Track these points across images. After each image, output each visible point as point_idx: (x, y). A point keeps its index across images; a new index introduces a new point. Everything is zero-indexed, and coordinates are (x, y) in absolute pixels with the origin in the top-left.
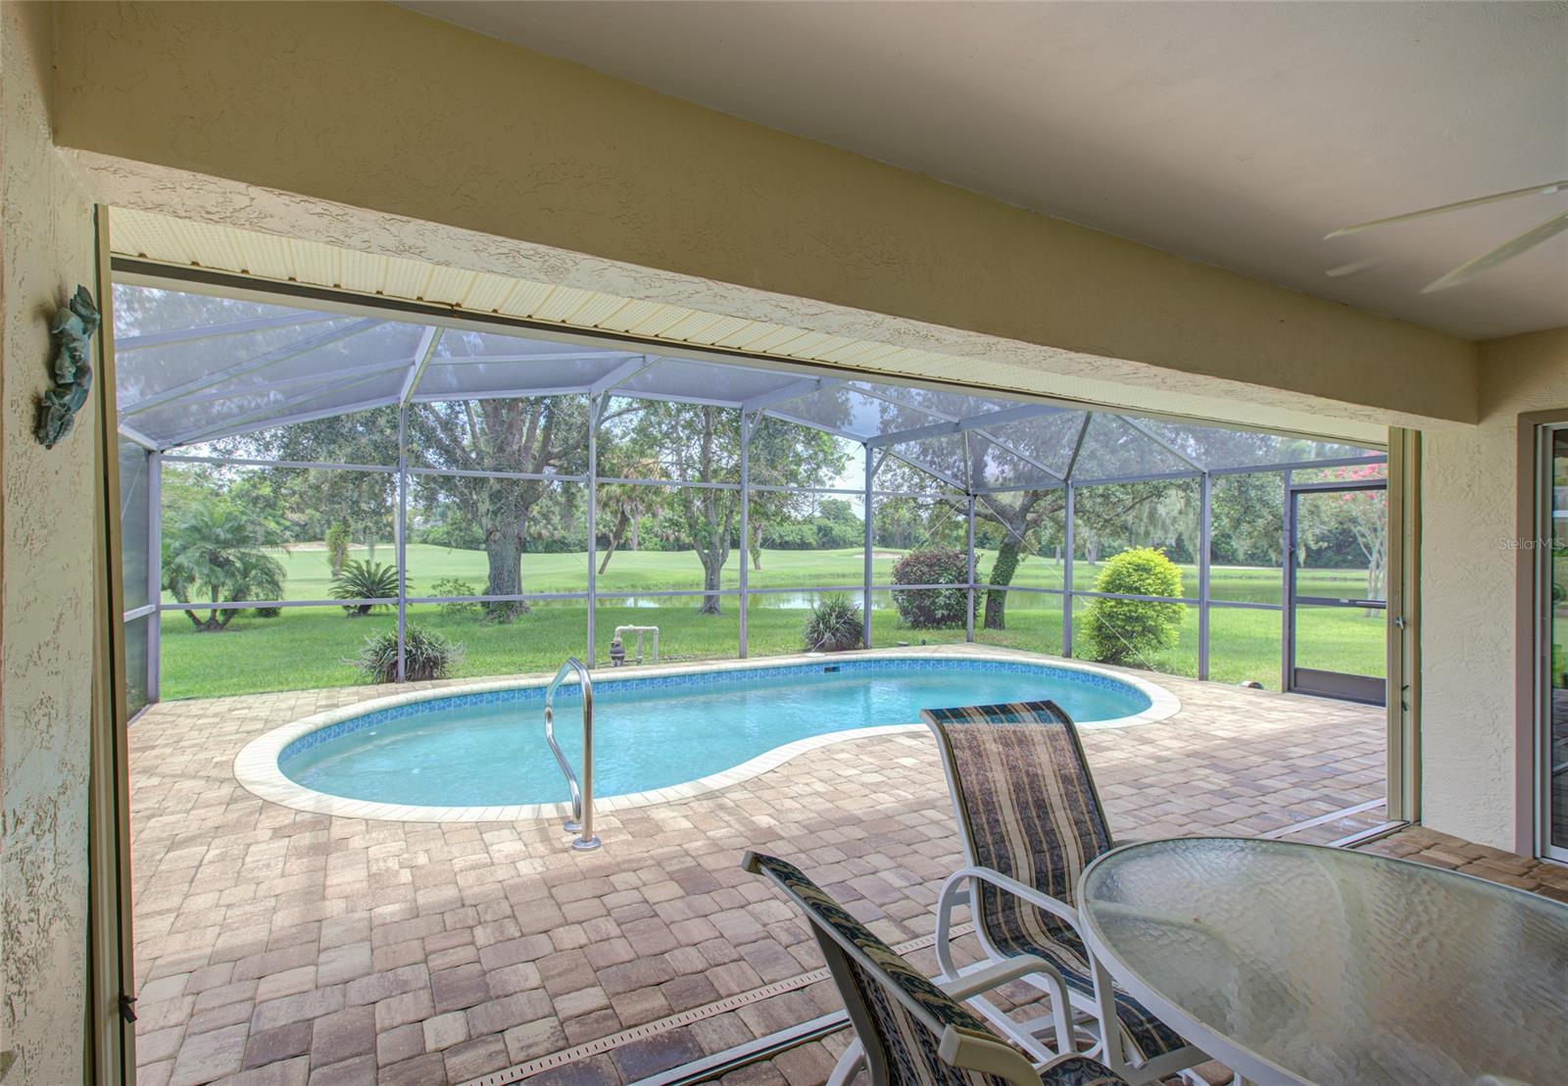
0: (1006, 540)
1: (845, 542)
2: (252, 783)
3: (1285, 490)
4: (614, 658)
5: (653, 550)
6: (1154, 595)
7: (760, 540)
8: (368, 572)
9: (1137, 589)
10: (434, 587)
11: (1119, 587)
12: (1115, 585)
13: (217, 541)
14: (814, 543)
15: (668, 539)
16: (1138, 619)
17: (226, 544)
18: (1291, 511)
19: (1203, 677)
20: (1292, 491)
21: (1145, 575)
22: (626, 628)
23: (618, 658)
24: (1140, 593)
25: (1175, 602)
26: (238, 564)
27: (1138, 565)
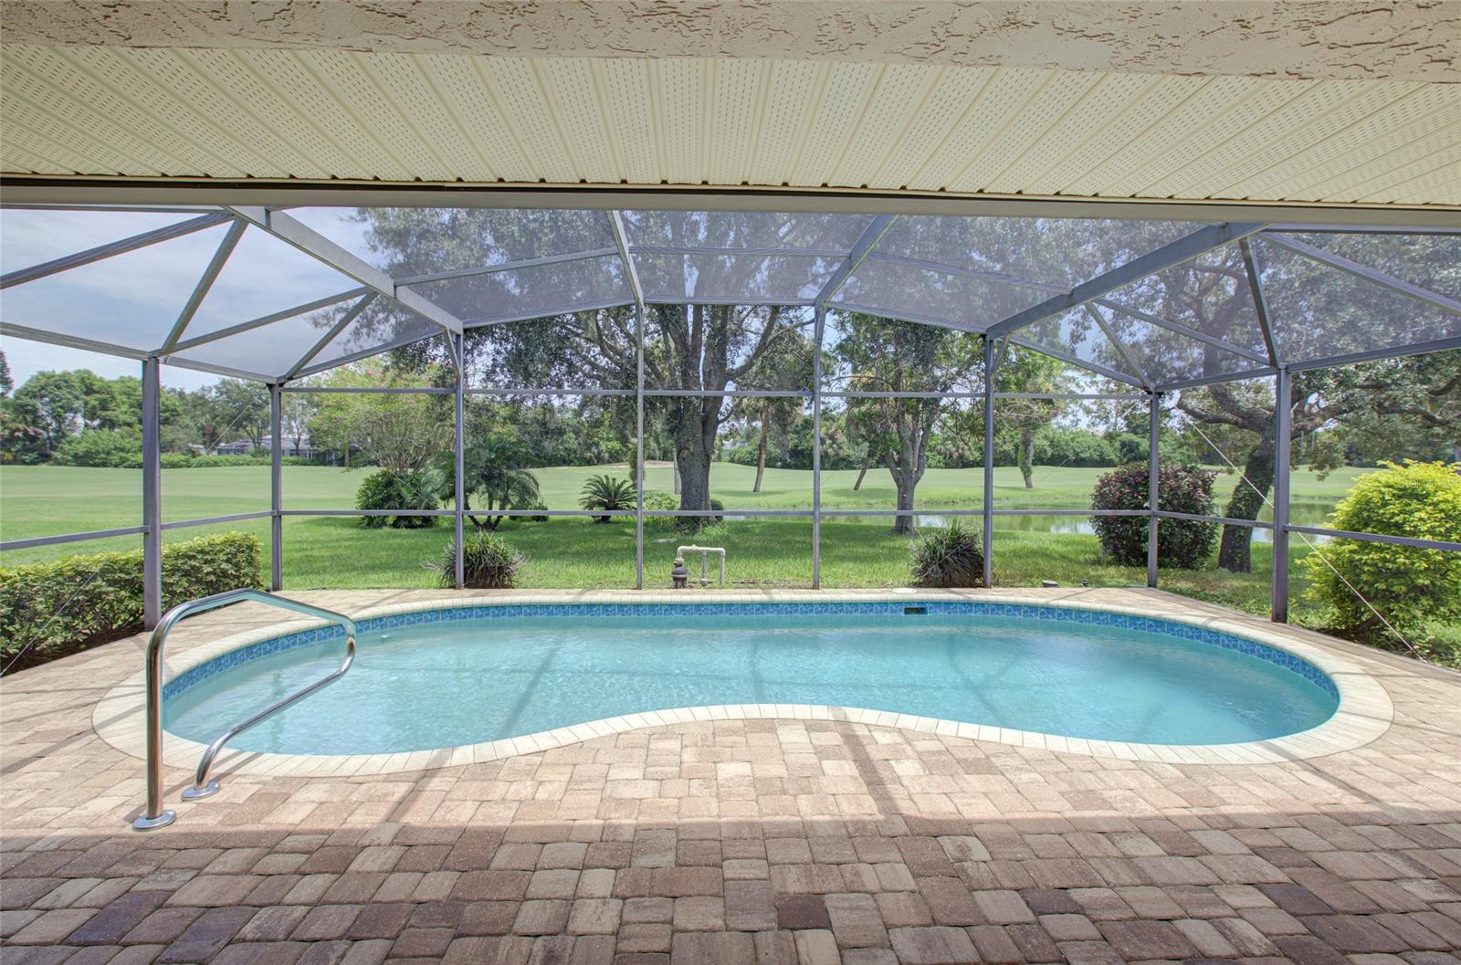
0: (1256, 454)
4: (674, 579)
5: (936, 467)
6: (1428, 538)
7: (1031, 458)
9: (1398, 526)
11: (1367, 522)
12: (1364, 519)
14: (1117, 460)
16: (1399, 574)
21: (1415, 504)
22: (688, 548)
23: (679, 582)
24: (1404, 533)
27: (1405, 489)
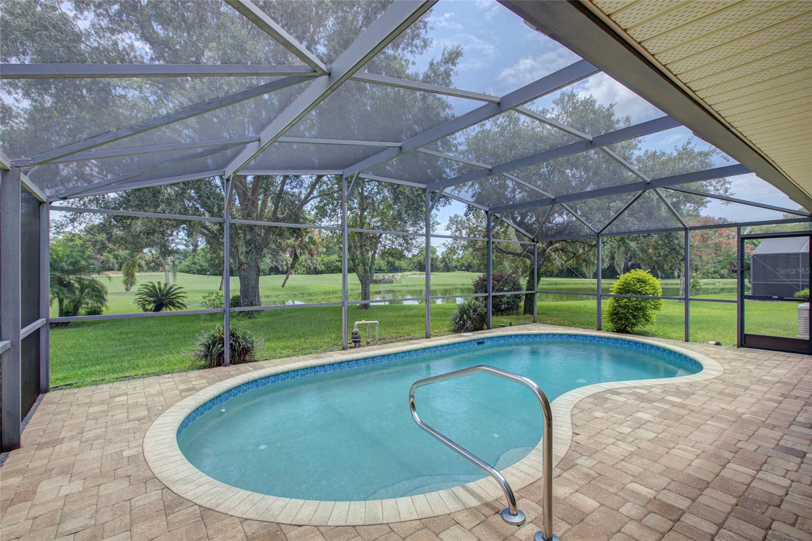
0: (533, 267)
1: (401, 269)
2: (175, 482)
3: (738, 238)
4: (354, 342)
6: (649, 295)
8: (160, 289)
9: (639, 292)
10: (204, 298)
11: (628, 292)
13: (62, 270)
15: (310, 268)
16: (641, 309)
17: (68, 272)
18: (741, 249)
19: (687, 340)
20: (742, 238)
22: (360, 322)
24: (642, 294)
25: (658, 298)
26: (76, 285)
27: (639, 280)
